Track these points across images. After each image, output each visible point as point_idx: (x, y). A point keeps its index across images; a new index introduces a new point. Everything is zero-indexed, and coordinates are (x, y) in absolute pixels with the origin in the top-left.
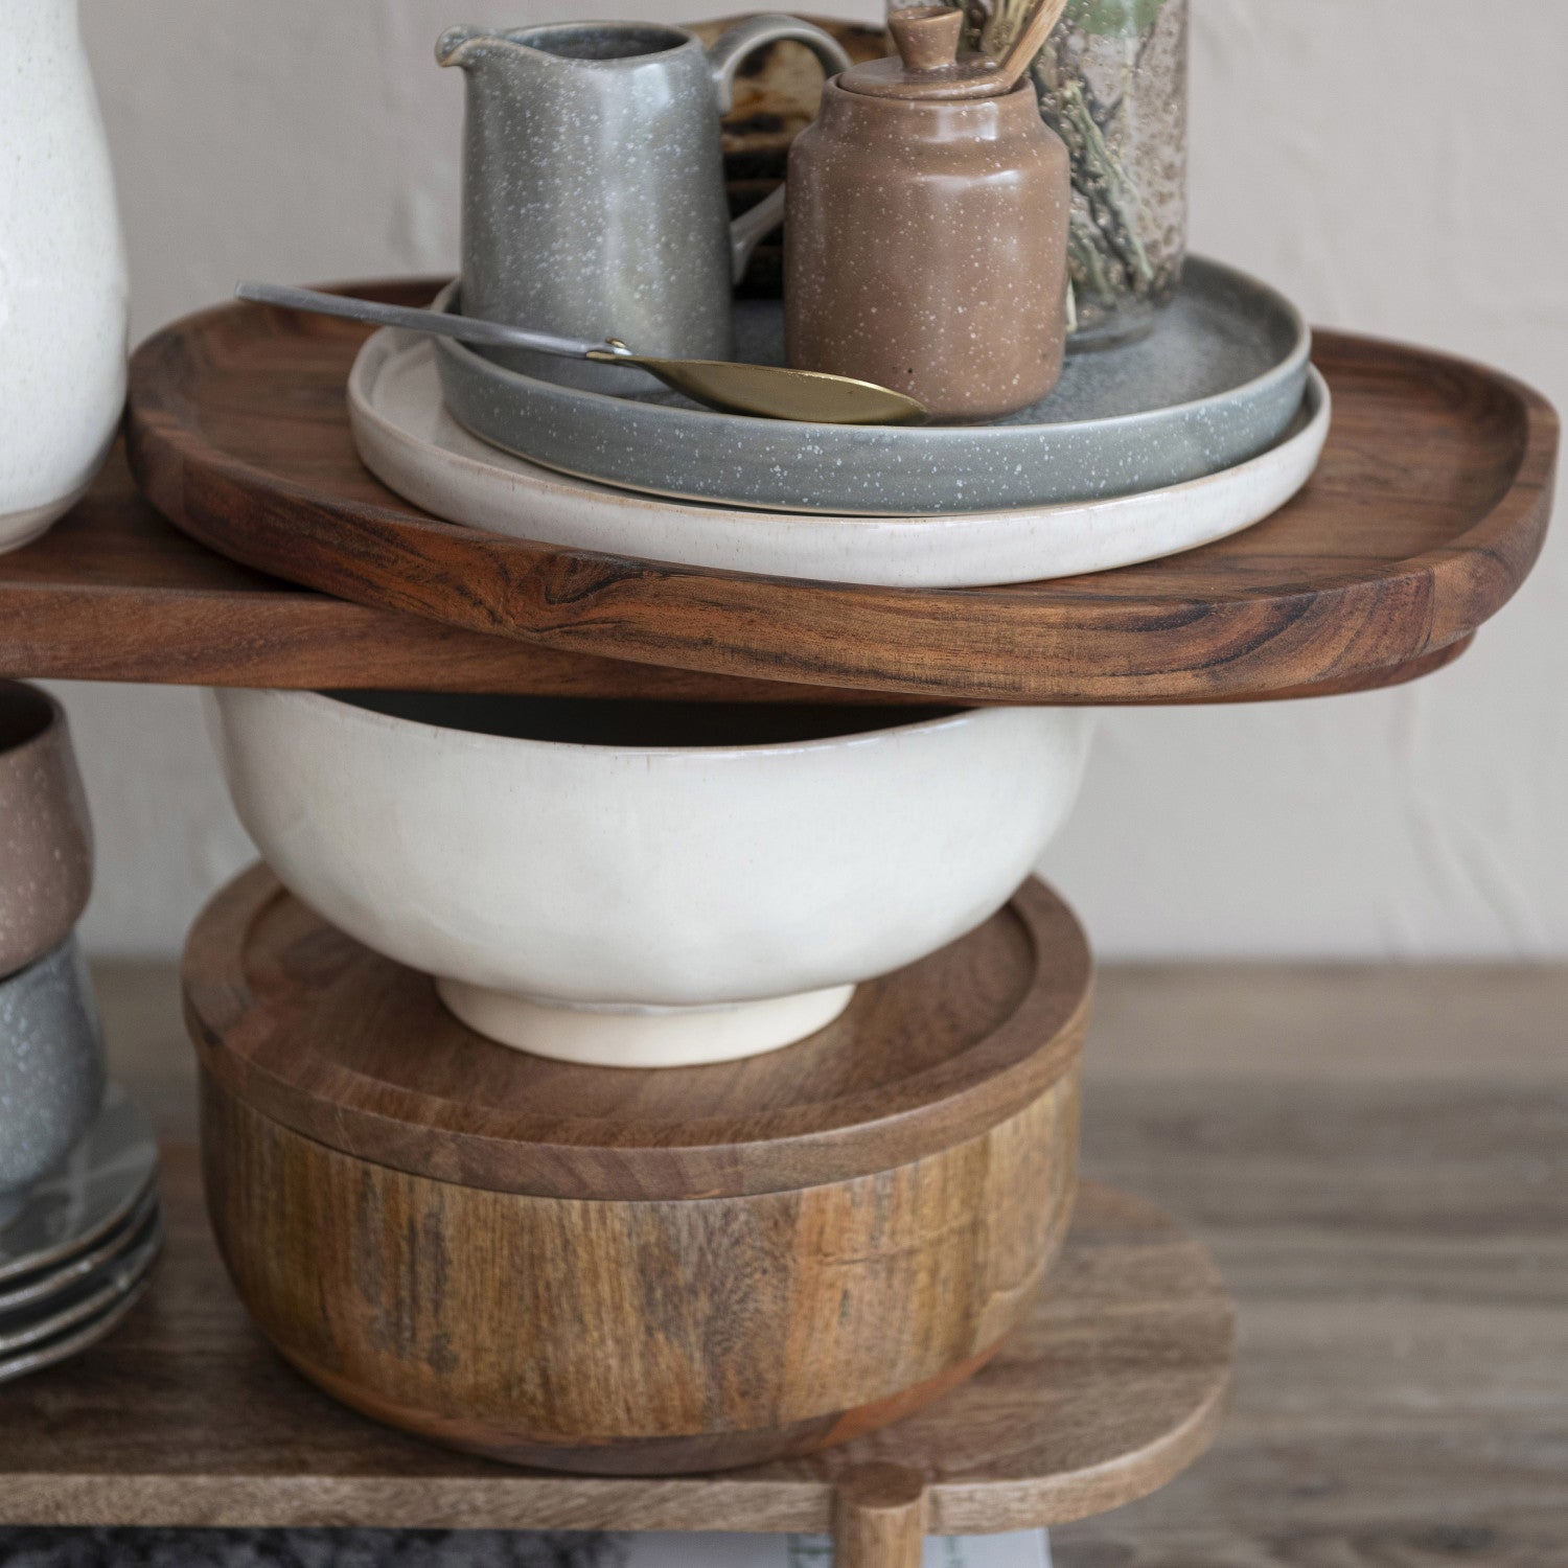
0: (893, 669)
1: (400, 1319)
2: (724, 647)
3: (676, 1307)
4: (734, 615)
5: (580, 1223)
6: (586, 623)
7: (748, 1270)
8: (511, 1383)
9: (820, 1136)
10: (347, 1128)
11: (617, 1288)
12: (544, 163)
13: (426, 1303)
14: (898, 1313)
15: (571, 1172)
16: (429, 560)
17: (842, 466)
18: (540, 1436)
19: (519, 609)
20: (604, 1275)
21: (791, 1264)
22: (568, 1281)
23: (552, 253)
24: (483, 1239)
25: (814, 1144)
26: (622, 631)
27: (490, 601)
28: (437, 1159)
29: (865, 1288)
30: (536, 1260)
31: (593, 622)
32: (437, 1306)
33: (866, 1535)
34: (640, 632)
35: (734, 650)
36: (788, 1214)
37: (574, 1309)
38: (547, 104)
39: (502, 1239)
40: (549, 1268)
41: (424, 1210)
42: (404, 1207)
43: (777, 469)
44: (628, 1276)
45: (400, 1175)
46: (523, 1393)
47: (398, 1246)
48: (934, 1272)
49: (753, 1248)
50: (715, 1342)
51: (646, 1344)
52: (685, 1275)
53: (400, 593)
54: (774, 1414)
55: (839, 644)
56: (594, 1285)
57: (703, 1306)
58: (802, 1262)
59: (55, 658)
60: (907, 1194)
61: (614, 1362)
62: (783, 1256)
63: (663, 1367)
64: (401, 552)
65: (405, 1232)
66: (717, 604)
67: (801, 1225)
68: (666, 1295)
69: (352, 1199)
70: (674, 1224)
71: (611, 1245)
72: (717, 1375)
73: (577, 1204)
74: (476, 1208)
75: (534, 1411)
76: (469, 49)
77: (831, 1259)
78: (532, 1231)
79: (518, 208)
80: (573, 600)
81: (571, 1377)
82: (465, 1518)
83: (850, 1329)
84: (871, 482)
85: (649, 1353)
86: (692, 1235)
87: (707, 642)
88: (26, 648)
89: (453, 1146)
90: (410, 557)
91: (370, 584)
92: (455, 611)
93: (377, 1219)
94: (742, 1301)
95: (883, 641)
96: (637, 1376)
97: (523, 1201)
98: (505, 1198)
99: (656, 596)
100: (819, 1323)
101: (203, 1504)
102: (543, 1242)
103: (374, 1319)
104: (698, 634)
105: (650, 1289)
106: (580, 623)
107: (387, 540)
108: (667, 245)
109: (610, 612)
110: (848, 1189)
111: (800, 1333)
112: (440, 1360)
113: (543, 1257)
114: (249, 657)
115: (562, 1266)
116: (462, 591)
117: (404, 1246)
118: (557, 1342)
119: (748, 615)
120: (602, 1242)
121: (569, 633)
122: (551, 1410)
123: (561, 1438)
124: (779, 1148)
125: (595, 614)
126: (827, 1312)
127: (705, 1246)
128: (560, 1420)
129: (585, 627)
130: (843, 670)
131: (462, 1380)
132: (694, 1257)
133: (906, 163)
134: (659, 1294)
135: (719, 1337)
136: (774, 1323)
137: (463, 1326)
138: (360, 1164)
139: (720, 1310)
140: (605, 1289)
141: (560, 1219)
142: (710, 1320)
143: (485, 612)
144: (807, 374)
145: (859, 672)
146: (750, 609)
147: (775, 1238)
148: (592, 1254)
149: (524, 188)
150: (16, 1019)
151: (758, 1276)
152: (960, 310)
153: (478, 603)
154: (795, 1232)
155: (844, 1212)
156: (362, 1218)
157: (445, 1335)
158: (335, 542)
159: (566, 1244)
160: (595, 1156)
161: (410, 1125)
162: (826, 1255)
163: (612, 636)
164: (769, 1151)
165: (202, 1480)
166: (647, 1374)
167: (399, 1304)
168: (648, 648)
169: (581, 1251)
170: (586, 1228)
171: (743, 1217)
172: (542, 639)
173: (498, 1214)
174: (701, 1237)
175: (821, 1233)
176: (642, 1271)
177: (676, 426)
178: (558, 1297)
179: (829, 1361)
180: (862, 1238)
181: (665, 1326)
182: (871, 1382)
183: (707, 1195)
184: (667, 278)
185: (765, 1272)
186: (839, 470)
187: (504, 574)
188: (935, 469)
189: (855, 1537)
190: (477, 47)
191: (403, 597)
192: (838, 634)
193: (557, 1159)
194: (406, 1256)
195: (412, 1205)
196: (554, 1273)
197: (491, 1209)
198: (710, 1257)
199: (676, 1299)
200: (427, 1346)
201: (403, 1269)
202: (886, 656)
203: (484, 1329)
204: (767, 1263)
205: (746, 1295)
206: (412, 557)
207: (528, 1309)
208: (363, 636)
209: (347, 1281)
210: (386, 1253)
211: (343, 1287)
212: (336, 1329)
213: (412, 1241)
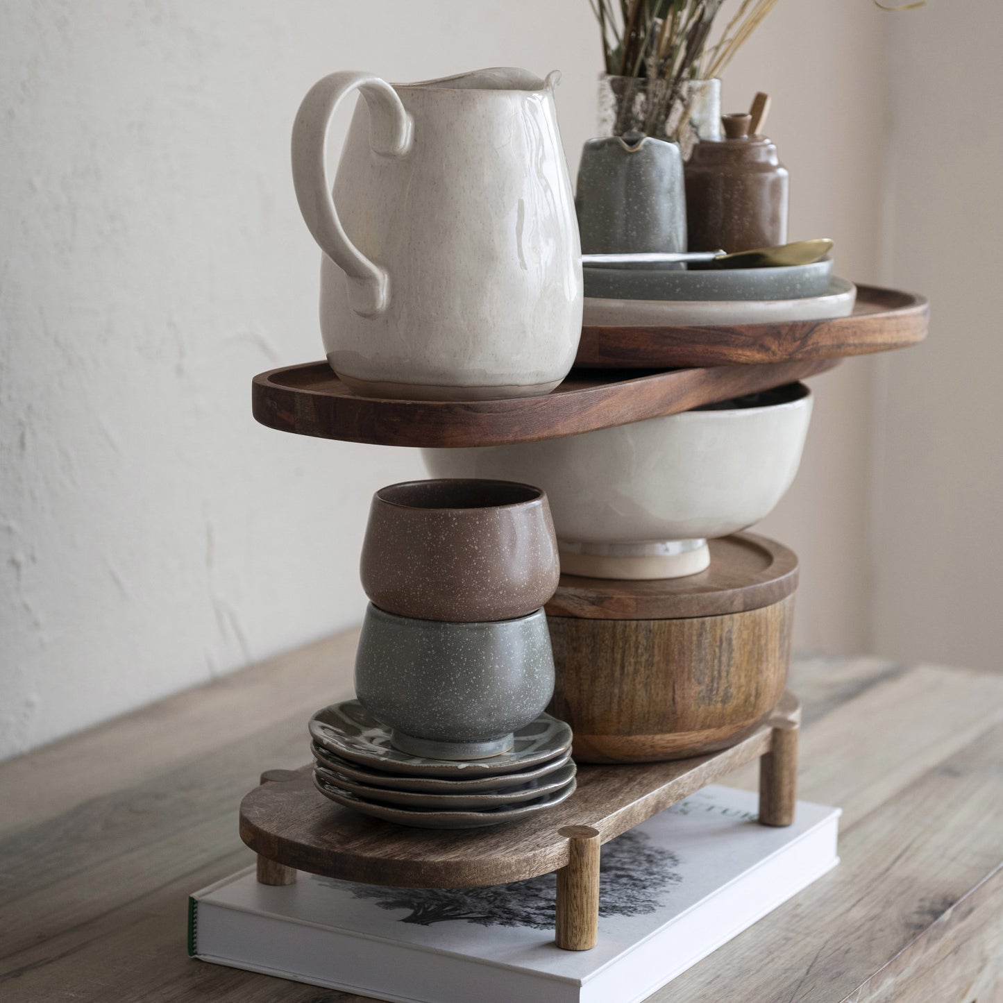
1: (713, 686)
8: (747, 698)
13: (724, 674)
19: (784, 348)
22: (767, 643)
27: (773, 347)
28: (735, 602)
30: (759, 637)
32: (728, 673)
37: (766, 656)
40: (762, 638)
41: (726, 630)
42: (719, 632)
45: (718, 617)
46: (749, 702)
47: (715, 651)
61: (772, 676)
65: (718, 644)
69: (695, 638)
74: (744, 621)
78: (759, 625)
89: (741, 594)
92: (758, 356)
93: (706, 642)
102: (761, 629)
103: (700, 692)
112: (726, 699)
113: (761, 635)
117: (717, 650)
118: (761, 673)
125: (809, 342)
131: (731, 706)
137: (736, 678)
138: (700, 619)
141: (766, 616)
153: (769, 349)
156: (699, 644)
157: (729, 685)
159: (767, 627)
161: (726, 592)
167: (713, 679)
170: (771, 618)
172: (790, 358)
194: (718, 655)
195: (722, 629)
196: (763, 642)
197: (749, 619)
200: (722, 694)
201: (716, 661)
207: (756, 661)
209: (689, 679)
210: (709, 657)
211: (686, 683)
212: (679, 707)
213: (720, 646)
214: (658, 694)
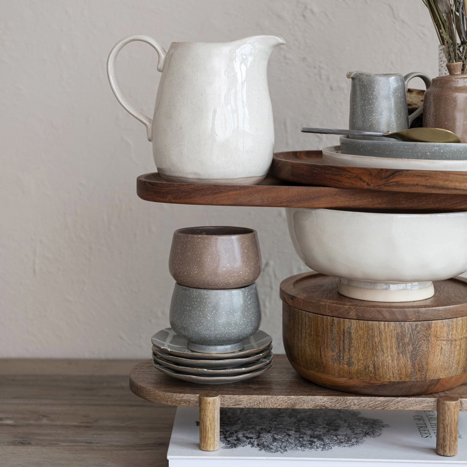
0: (459, 188)
1: (340, 354)
2: (421, 185)
3: (405, 348)
4: (423, 178)
5: (383, 327)
6: (390, 183)
7: (421, 339)
8: (366, 367)
9: (437, 308)
10: (329, 309)
11: (391, 343)
12: (371, 97)
13: (347, 350)
14: (453, 355)
15: (382, 314)
16: (353, 173)
17: (443, 151)
18: (372, 382)
19: (374, 182)
20: (389, 340)
21: (430, 339)
22: (380, 341)
23: (373, 116)
24: (360, 332)
25: (435, 310)
26: (398, 184)
27: (367, 181)
28: (351, 313)
29: (446, 347)
30: (373, 337)
31: (391, 183)
32: (349, 350)
33: (446, 408)
34: (402, 184)
35: (423, 186)
36: (429, 327)
37: (381, 348)
38: (372, 84)
39: (365, 331)
40: (376, 338)
41: (347, 327)
42: (342, 327)
43: (428, 153)
44: (394, 340)
45: (342, 319)
46: (369, 370)
47: (340, 336)
48: (460, 346)
49: (422, 334)
50: (414, 357)
51: (398, 357)
52: (407, 340)
53: (346, 182)
54: (425, 377)
55: (447, 183)
56: (386, 342)
57: (411, 348)
58: (433, 339)
59: (268, 201)
60: (455, 326)
61: (390, 361)
62: (428, 337)
63: (401, 363)
64: (346, 173)
65: (342, 333)
66: (420, 176)
67: (432, 329)
68: (402, 345)
69: (329, 327)
70: (404, 327)
71: (390, 333)
72: (413, 366)
73: (383, 322)
74: (359, 325)
75: (371, 375)
76: (355, 74)
77: (439, 339)
78: (372, 329)
79: (365, 107)
80: (387, 178)
81: (380, 366)
82: (352, 406)
83: (442, 357)
84: (449, 155)
85: (398, 359)
86: (408, 330)
87: (417, 185)
88: (262, 199)
89: (355, 310)
90: (348, 173)
91: (339, 181)
92: (359, 184)
93: (335, 330)
94: (419, 347)
95: (456, 181)
96: (395, 365)
97: (370, 322)
98: (366, 322)
99: (406, 175)
100: (436, 355)
101: (293, 402)
102: (375, 332)
103: (334, 355)
104: (415, 183)
105: (399, 343)
106: (388, 183)
107: (343, 170)
108: (397, 115)
109: (395, 180)
110: (443, 322)
111: (432, 357)
112: (350, 364)
113: (375, 336)
114: (310, 200)
115: (379, 338)
116: (361, 179)
117: (342, 336)
118: (377, 357)
119: (427, 178)
120: (388, 332)
121: (386, 186)
122: (375, 374)
123: (377, 382)
124: (428, 310)
125: (392, 180)
126: (437, 352)
127: (411, 333)
128: (377, 377)
129: (389, 184)
130: (448, 189)
131: (354, 368)
132: (409, 336)
133: (453, 91)
134: (401, 344)
135: (414, 356)
136: (426, 353)
137: (355, 354)
138: (331, 317)
139: (414, 349)
140: (389, 343)
141: (379, 326)
142: (412, 351)
143: (366, 184)
144: (437, 129)
145: (451, 189)
146: (427, 176)
147: (427, 332)
148: (386, 335)
149: (367, 103)
150: (248, 296)
151: (423, 341)
152: (465, 122)
153: (364, 181)
154: (431, 331)
155: (442, 328)
156: (332, 331)
157: (351, 357)
158: (331, 173)
159: (380, 332)
160: (387, 311)
161: (344, 306)
162: (438, 338)
163: (395, 185)
164: (426, 310)
165: (293, 397)
166: (398, 365)
167: (340, 351)
168: (404, 187)
169: (383, 334)
170: (385, 329)
171: (420, 327)
172: (379, 188)
173: (365, 326)
174: (410, 331)
175: (437, 332)
176: (397, 339)
177: (405, 145)
178: (378, 345)
179: (438, 364)
180: (445, 335)
181: (402, 353)
182: (447, 372)
183: (412, 320)
184: (397, 122)
185: (424, 340)
186: (442, 153)
187: (371, 174)
188: (463, 152)
189: (444, 409)
190: (356, 73)
191: (347, 183)
192: (447, 180)
193: (378, 311)
194: (342, 339)
195: (344, 326)
196: (377, 340)
197: (363, 325)
198: (412, 336)
199: (405, 346)
200: (347, 360)
201: (341, 342)
202: (457, 185)
203: (360, 354)
204: (425, 339)
205: (420, 345)
206: (349, 173)
207: (371, 349)
208: (335, 195)
209: (327, 347)
210: (337, 339)
211: (326, 349)
212: (324, 360)
213: (344, 335)
214: (314, 351)
